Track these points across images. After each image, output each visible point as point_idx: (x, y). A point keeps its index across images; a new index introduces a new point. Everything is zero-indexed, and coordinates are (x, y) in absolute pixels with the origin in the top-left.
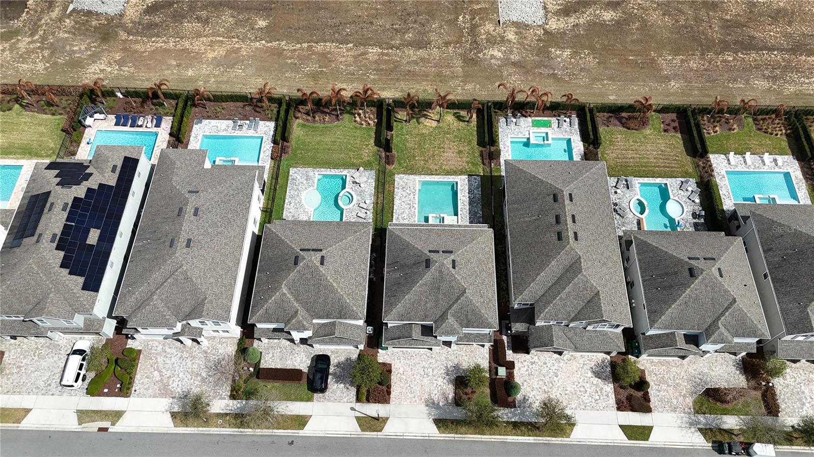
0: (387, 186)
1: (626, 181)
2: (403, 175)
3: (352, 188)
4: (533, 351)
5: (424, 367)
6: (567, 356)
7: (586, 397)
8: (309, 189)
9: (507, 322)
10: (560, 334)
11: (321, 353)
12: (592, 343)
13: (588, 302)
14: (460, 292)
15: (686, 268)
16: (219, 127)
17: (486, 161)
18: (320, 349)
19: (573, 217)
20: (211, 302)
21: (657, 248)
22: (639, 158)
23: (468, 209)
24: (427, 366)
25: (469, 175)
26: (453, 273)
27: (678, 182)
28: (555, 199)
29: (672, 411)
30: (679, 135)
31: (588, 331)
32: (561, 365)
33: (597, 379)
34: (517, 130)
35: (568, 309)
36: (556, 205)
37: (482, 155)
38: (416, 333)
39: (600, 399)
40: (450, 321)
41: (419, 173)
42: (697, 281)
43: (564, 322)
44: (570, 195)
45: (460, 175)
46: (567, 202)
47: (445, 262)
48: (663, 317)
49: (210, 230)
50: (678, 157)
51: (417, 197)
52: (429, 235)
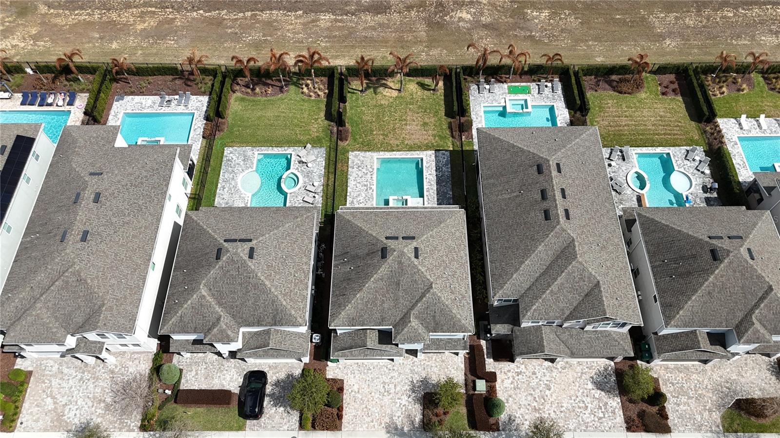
0: (339, 166)
1: (621, 151)
2: (358, 153)
3: (297, 169)
4: (518, 359)
5: (384, 383)
6: (560, 363)
7: (587, 415)
8: (247, 171)
9: (486, 323)
10: (552, 336)
11: (256, 369)
12: (592, 346)
13: (587, 295)
14: (425, 288)
15: (707, 249)
16: (144, 103)
17: (456, 134)
18: (254, 363)
19: (563, 191)
20: (111, 308)
21: (667, 226)
22: (635, 125)
23: (435, 189)
24: (387, 381)
25: (436, 150)
26: (416, 263)
27: (683, 151)
28: (540, 170)
29: (695, 430)
30: (680, 98)
31: (587, 331)
32: (554, 374)
33: (599, 391)
34: (491, 98)
35: (561, 305)
36: (541, 178)
37: (450, 127)
38: (372, 340)
39: (604, 417)
40: (413, 324)
41: (379, 150)
42: (722, 265)
43: (556, 321)
44: (558, 165)
45: (426, 150)
46: (554, 173)
47: (405, 250)
48: (681, 312)
49: (114, 220)
50: (680, 122)
51: (375, 176)
52: (387, 219)
